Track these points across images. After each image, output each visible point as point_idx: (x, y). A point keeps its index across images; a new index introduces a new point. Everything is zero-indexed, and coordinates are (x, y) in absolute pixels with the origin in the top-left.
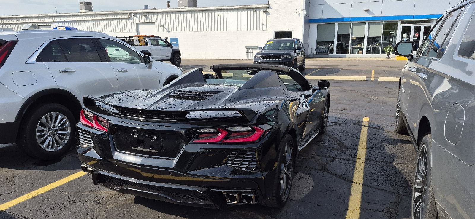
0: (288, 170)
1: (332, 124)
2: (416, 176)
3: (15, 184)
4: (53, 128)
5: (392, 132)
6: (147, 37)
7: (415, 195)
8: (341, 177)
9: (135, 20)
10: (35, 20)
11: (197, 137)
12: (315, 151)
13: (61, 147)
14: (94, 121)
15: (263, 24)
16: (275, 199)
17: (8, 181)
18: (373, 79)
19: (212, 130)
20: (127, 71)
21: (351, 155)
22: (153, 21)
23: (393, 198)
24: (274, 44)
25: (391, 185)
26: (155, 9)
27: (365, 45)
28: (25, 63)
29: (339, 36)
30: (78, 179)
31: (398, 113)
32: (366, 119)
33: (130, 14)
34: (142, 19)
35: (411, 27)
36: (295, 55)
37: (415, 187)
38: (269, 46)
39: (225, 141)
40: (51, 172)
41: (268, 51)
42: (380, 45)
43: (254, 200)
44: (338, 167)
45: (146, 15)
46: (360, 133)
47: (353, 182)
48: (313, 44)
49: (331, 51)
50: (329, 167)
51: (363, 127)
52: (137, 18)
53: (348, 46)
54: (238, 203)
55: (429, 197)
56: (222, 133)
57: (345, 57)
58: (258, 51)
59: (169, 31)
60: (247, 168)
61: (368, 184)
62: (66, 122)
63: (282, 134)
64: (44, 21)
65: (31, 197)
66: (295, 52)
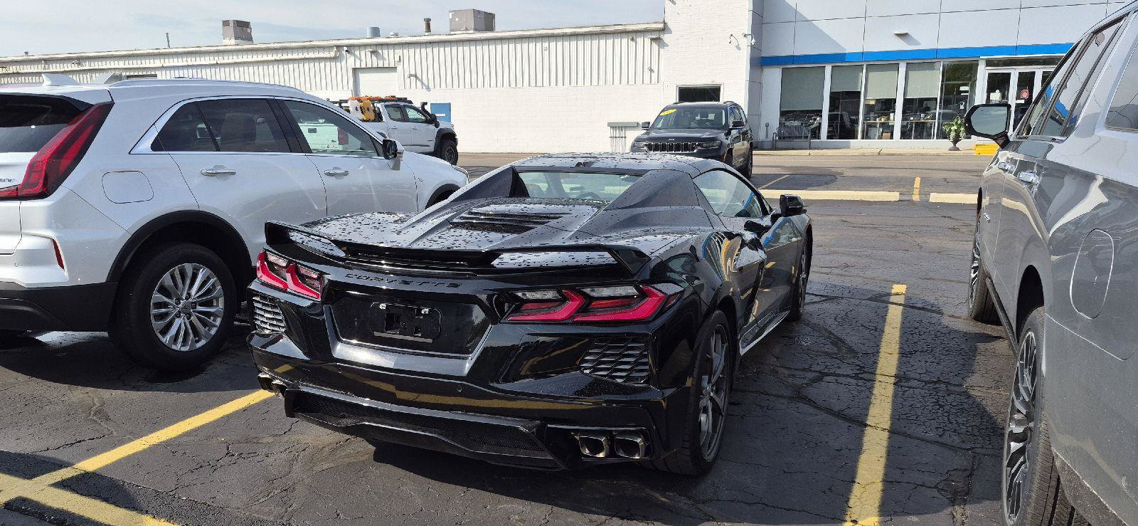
0: (717, 392)
1: (817, 299)
2: (1013, 406)
3: (108, 419)
4: (187, 299)
5: (960, 318)
6: (381, 100)
7: (1009, 446)
8: (839, 415)
9: (351, 62)
10: (121, 64)
11: (517, 310)
12: (777, 358)
13: (203, 342)
14: (288, 276)
15: (651, 70)
16: (689, 454)
17: (92, 413)
18: (916, 198)
19: (550, 295)
20: (346, 174)
21: (863, 367)
22: (392, 65)
23: (959, 461)
24: (677, 115)
25: (955, 431)
26: (396, 35)
27: (897, 119)
28: (129, 153)
29: (834, 97)
30: (245, 410)
31: (974, 273)
32: (899, 288)
33: (338, 47)
34: (365, 58)
35: (1009, 74)
36: (729, 142)
37: (1010, 430)
38: (665, 120)
39: (579, 319)
40: (185, 395)
41: (662, 131)
42: (934, 118)
43: (642, 451)
44: (833, 392)
45: (375, 50)
46: (884, 318)
47: (866, 425)
48: (771, 117)
49: (816, 133)
50: (812, 392)
51: (891, 307)
52: (355, 55)
53: (856, 122)
54: (607, 456)
55: (1039, 444)
56: (573, 300)
57: (848, 147)
58: (640, 133)
59: (428, 88)
60: (628, 378)
61: (904, 429)
62: (213, 285)
63: (704, 308)
64: (141, 66)
65: (145, 447)
66: (728, 134)
